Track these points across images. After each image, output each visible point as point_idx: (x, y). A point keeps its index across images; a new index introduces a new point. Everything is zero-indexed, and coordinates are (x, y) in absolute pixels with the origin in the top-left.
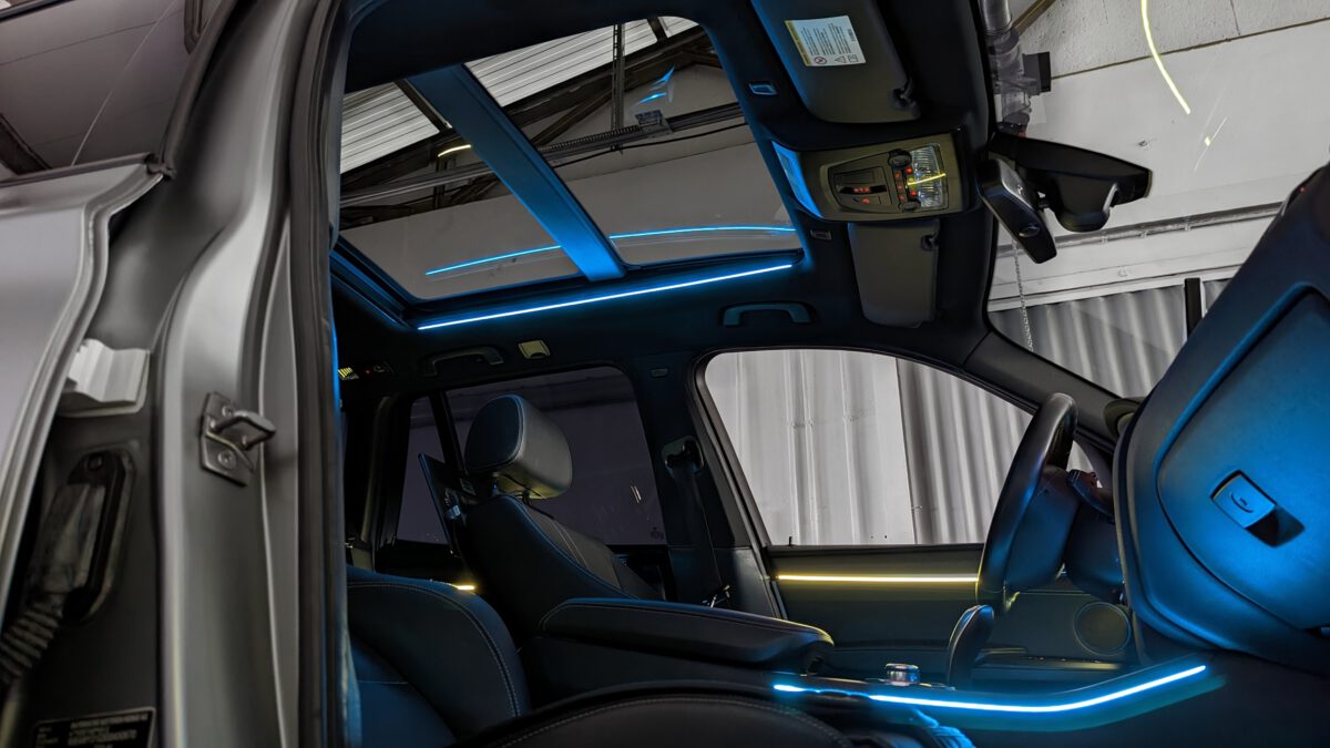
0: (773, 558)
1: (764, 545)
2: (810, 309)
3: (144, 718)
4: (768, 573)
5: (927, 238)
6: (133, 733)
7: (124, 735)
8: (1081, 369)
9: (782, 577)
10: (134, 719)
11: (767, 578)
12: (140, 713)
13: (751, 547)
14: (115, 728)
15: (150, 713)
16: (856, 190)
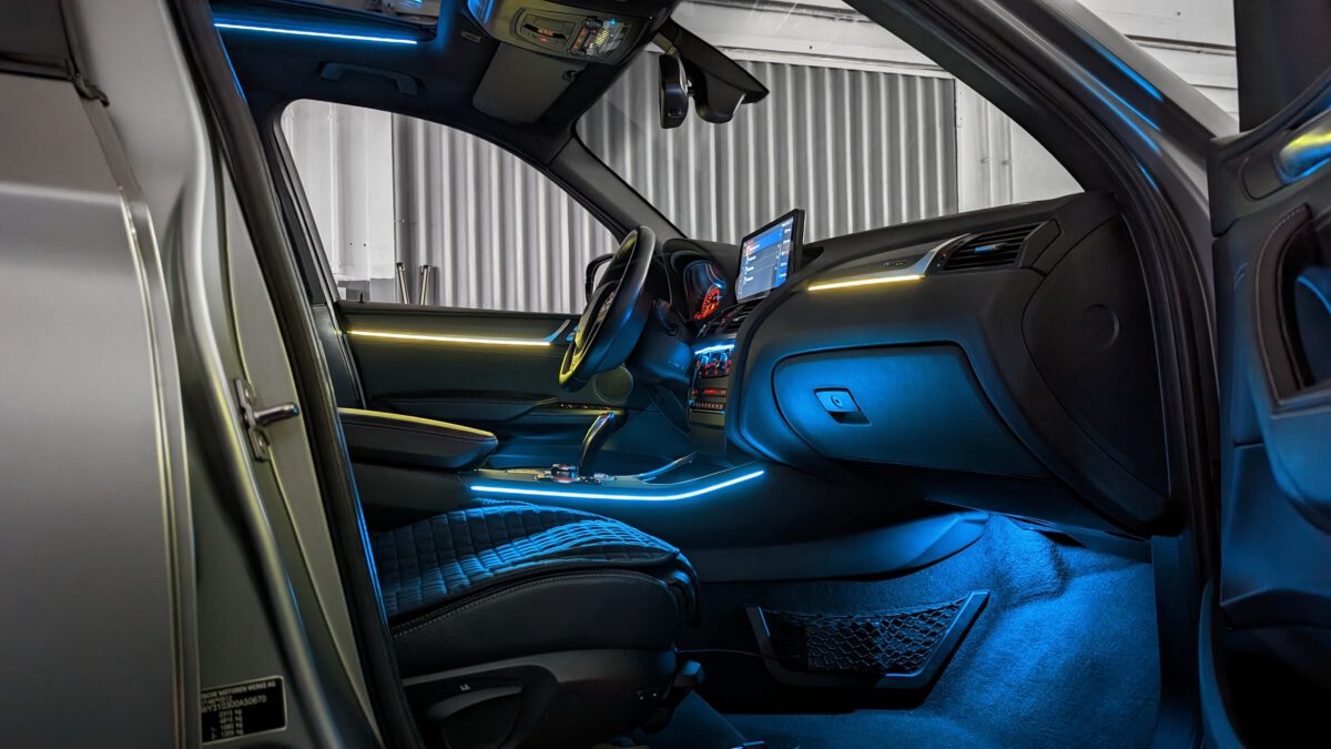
0: (347, 314)
1: (335, 300)
2: (419, 83)
3: (273, 684)
4: (341, 329)
5: (569, 73)
6: (263, 698)
7: (254, 700)
8: (624, 172)
9: (354, 333)
10: (263, 686)
11: (340, 333)
12: (267, 682)
13: (326, 304)
14: (237, 697)
15: (278, 682)
16: (540, 31)
